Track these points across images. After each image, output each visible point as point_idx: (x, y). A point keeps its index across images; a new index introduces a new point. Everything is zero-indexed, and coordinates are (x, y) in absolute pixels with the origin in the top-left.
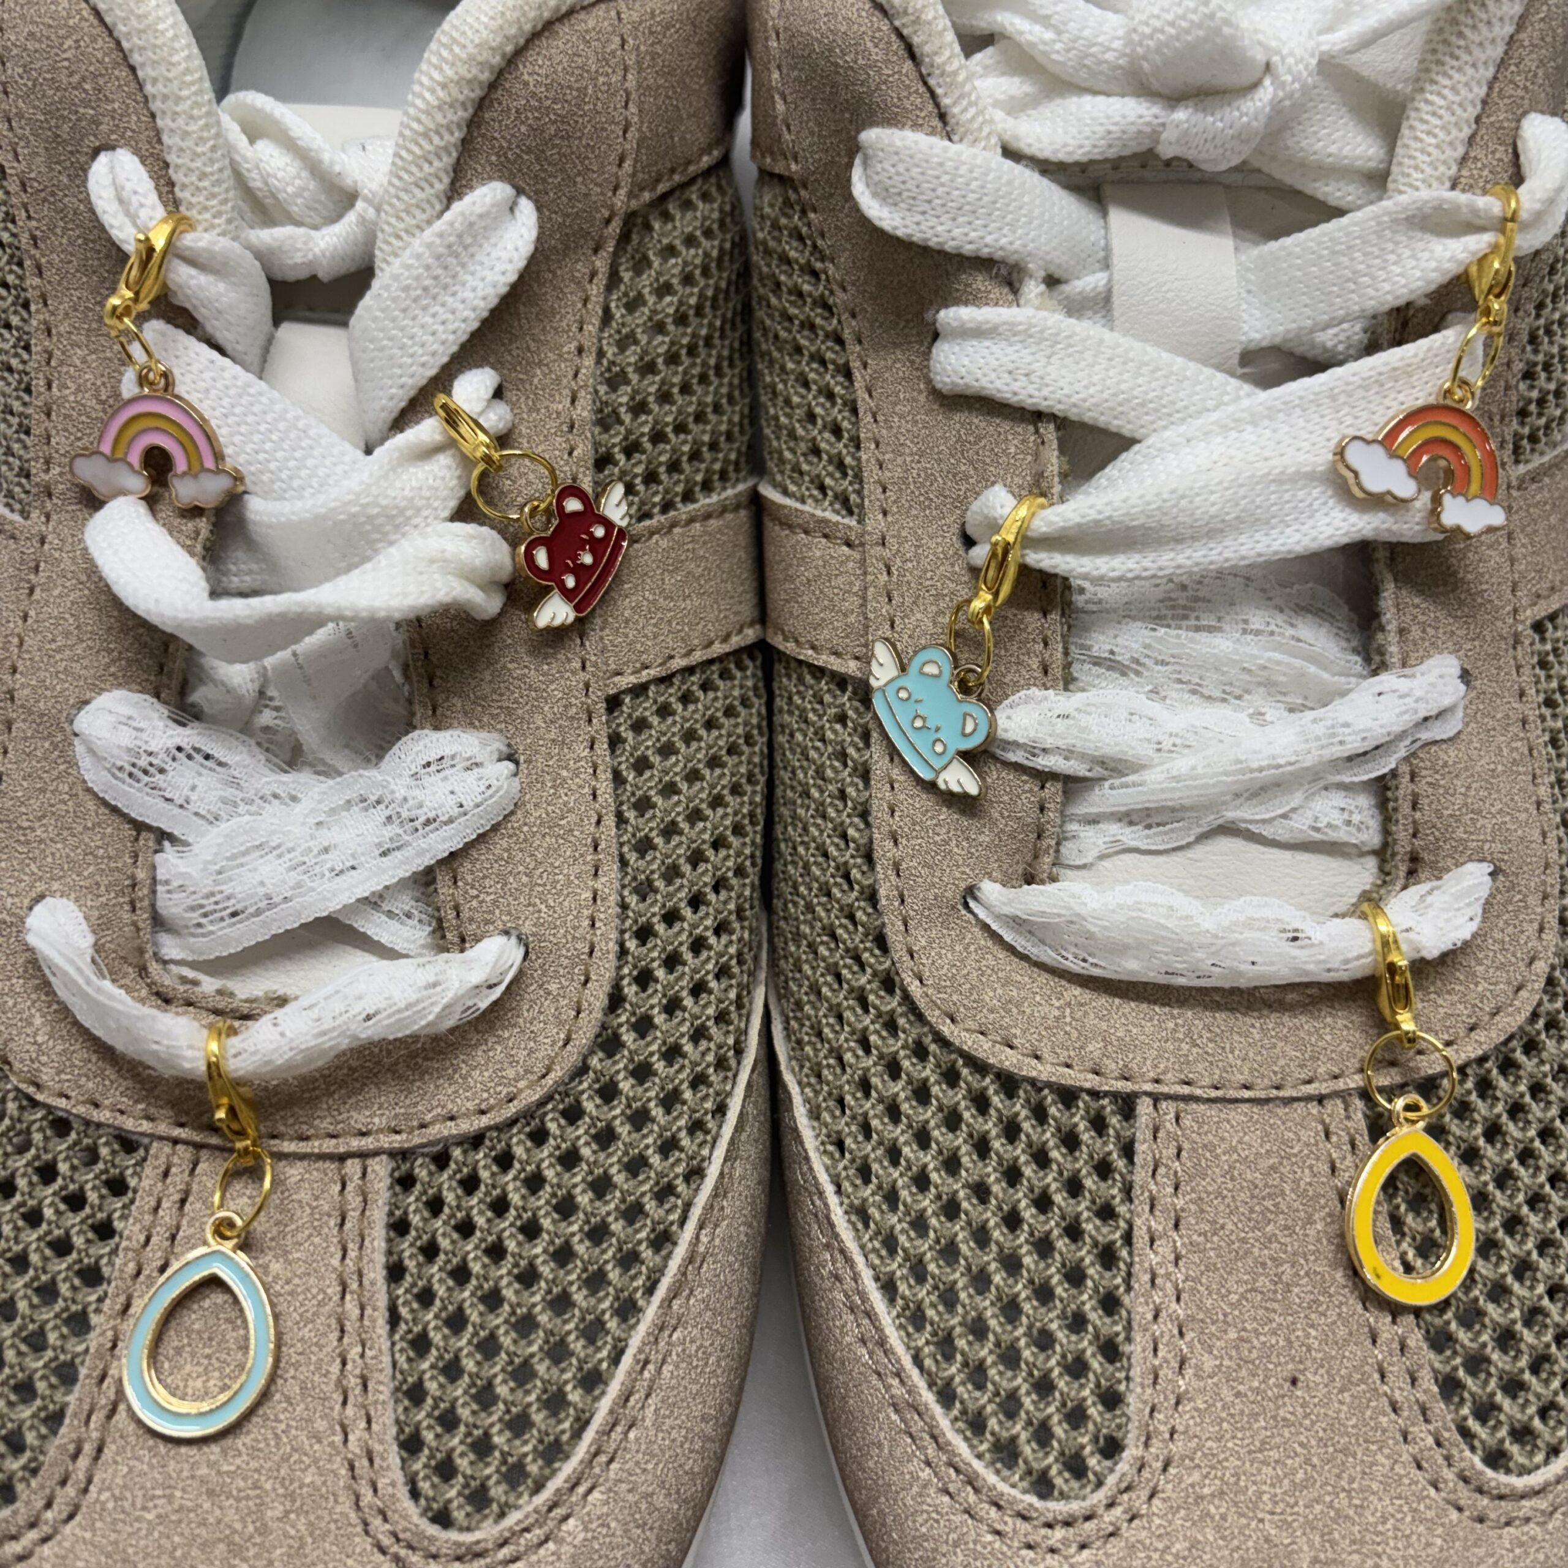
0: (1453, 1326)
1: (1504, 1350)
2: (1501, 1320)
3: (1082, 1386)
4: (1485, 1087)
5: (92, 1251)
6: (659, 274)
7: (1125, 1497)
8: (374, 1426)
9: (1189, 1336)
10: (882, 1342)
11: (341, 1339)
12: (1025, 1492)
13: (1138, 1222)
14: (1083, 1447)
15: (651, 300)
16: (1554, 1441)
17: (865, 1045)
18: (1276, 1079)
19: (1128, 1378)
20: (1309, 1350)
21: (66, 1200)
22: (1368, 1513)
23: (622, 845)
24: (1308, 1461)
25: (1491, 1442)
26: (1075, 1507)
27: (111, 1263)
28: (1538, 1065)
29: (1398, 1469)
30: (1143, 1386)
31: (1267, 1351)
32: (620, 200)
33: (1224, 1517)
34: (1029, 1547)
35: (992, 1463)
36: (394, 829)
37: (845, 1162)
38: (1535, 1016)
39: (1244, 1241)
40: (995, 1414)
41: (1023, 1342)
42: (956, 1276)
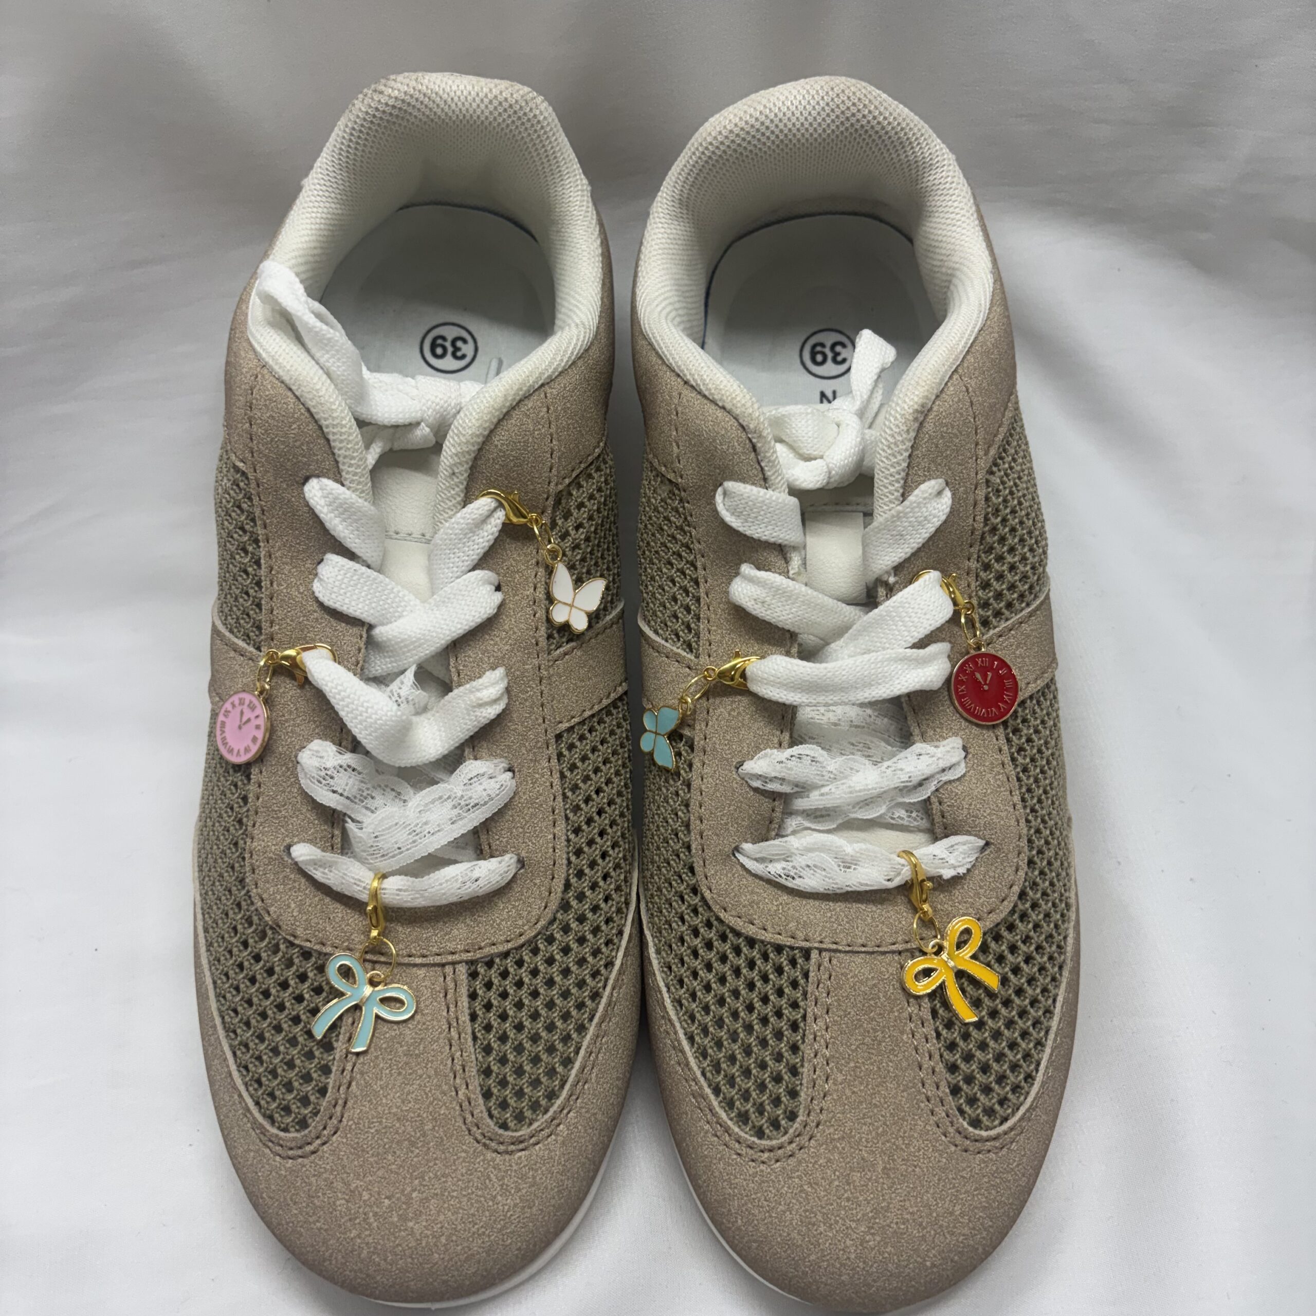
0: (959, 1062)
1: (984, 1073)
2: (983, 1059)
3: (780, 1087)
7: (797, 1139)
9: (831, 1065)
10: (687, 1064)
12: (751, 1136)
13: (809, 1010)
14: (779, 1116)
16: (1005, 1115)
17: (682, 919)
18: (878, 942)
19: (801, 1084)
20: (888, 1072)
22: (911, 1147)
23: (566, 810)
24: (885, 1124)
25: (973, 1115)
26: (774, 1143)
28: (1013, 937)
29: (928, 1127)
30: (807, 1088)
31: (869, 1072)
34: (753, 1161)
35: (738, 1122)
36: (458, 811)
37: (672, 977)
38: (1013, 912)
39: (859, 1020)
40: (739, 1099)
41: (753, 1066)
42: (723, 1034)
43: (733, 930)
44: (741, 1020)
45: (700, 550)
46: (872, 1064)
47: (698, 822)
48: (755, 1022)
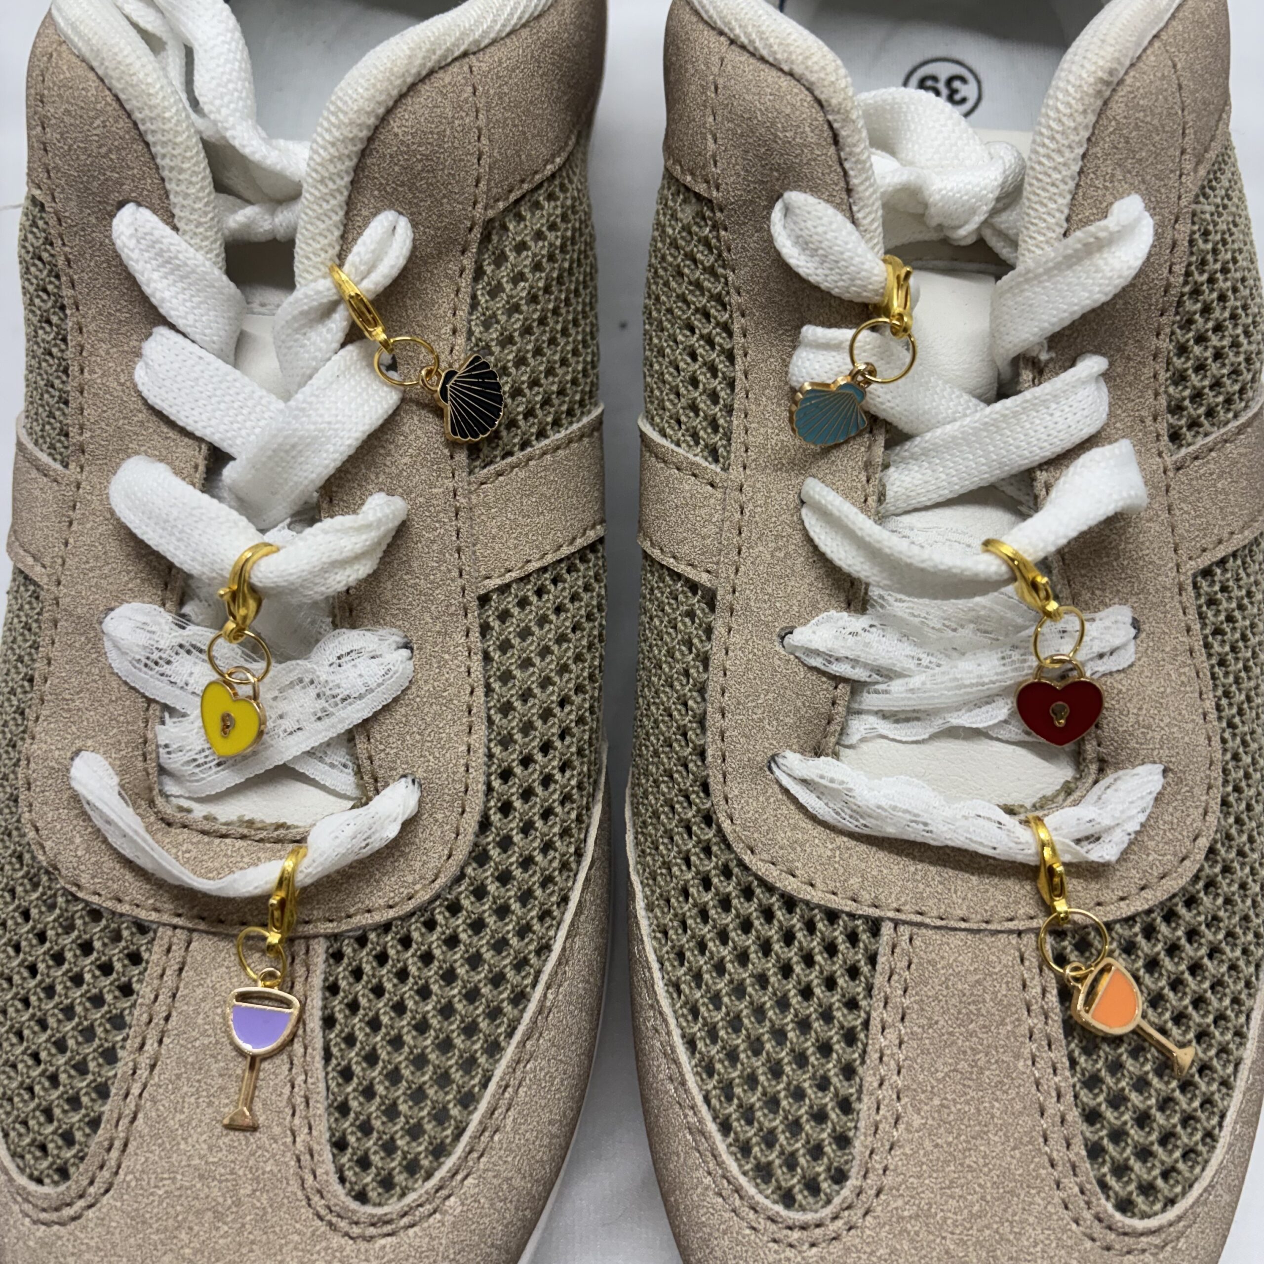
0: (1103, 1107)
1: (1141, 1127)
2: (1141, 1106)
3: (823, 1130)
4: (1150, 932)
5: (118, 1005)
6: (514, 266)
7: (846, 1213)
8: (314, 1133)
9: (904, 1100)
10: (683, 1083)
11: (290, 1070)
12: (775, 1202)
13: (874, 1014)
14: (818, 1174)
15: (508, 287)
16: (1171, 1195)
17: (687, 862)
18: (986, 916)
19: (856, 1128)
20: (993, 1117)
21: (100, 967)
22: (1024, 1239)
23: (489, 709)
24: (983, 1198)
25: (1123, 1193)
26: (809, 1217)
27: (131, 1014)
28: (1195, 917)
29: (1050, 1208)
30: (865, 1135)
31: (962, 1116)
32: (479, 213)
33: (917, 1233)
34: (775, 1241)
35: (754, 1179)
36: (322, 703)
37: (668, 947)
38: (1196, 878)
39: (951, 1034)
40: (758, 1144)
41: (782, 1094)
42: (739, 1041)
43: (763, 883)
44: (768, 1023)
45: (739, 305)
46: (967, 1103)
47: (718, 716)
48: (790, 1026)
